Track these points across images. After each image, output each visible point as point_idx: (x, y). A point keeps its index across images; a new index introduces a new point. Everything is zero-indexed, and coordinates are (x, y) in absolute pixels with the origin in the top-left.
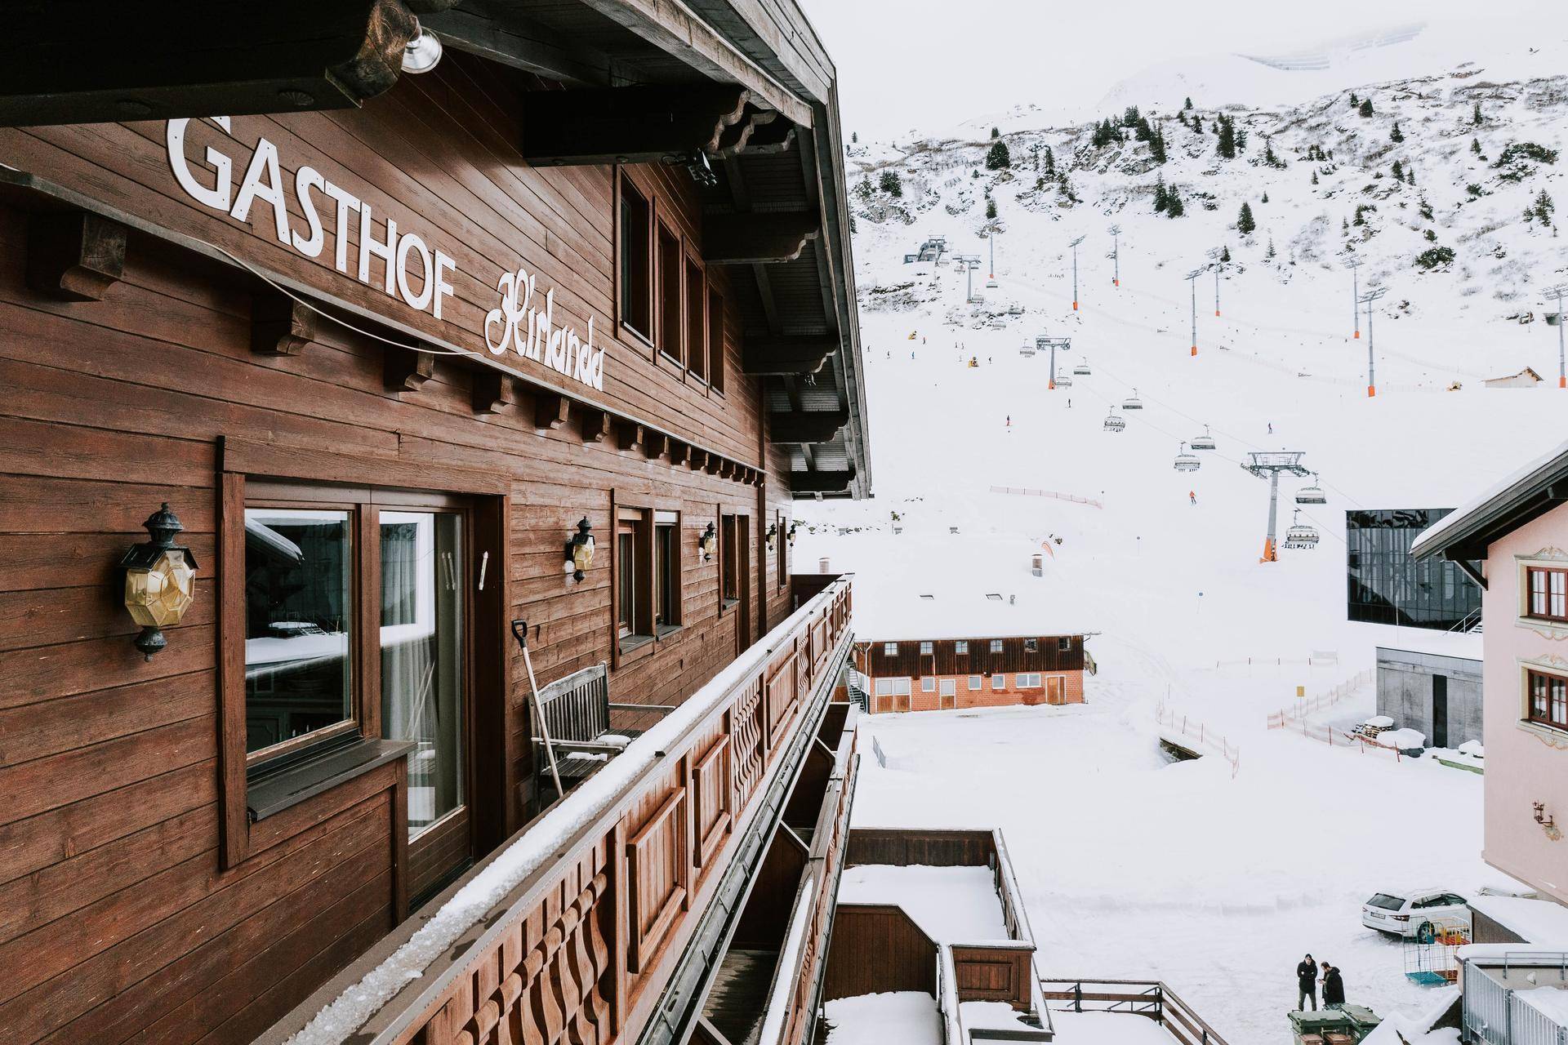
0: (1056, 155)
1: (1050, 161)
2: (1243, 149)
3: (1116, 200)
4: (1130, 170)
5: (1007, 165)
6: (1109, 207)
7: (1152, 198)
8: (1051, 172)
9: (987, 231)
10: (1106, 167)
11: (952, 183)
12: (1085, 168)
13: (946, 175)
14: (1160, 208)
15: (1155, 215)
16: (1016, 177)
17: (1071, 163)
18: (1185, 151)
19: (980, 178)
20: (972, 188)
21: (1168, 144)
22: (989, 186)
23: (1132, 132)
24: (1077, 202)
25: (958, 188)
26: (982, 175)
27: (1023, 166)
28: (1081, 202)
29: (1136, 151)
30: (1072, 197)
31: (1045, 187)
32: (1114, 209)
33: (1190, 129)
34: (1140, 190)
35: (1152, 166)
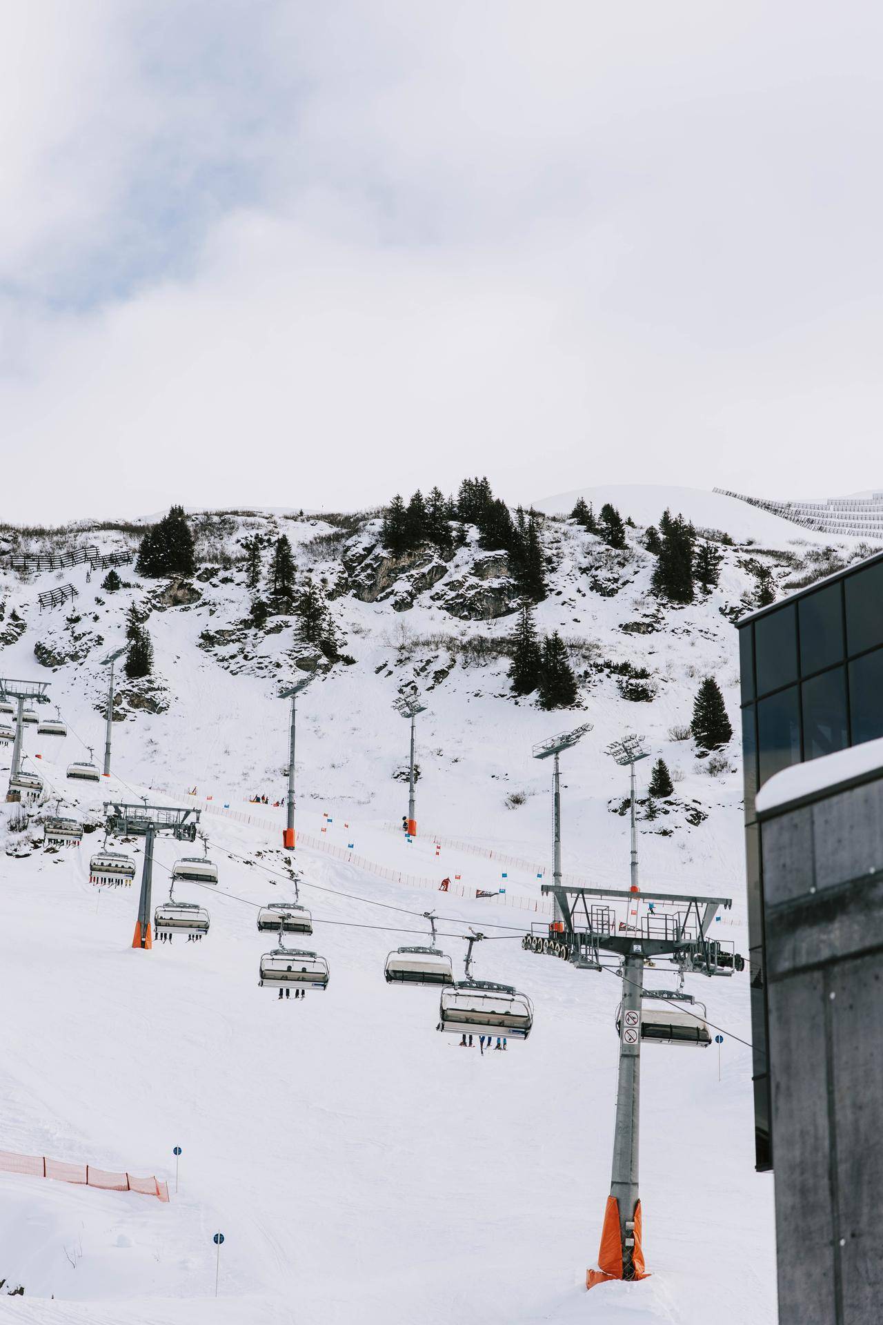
0: (300, 560)
1: (284, 567)
2: (710, 587)
3: (428, 662)
4: (461, 608)
5: (189, 570)
6: (410, 676)
7: (506, 663)
8: (286, 591)
9: (125, 704)
10: (413, 596)
11: (54, 599)
12: (366, 595)
13: (47, 581)
14: (521, 687)
15: (513, 700)
16: (206, 596)
17: (332, 580)
18: (584, 582)
19: (122, 591)
20: (99, 610)
21: (549, 561)
22: (140, 608)
23: (474, 533)
24: (341, 663)
25: (67, 610)
26: (127, 585)
27: (222, 574)
28: (349, 661)
29: (479, 569)
30: (329, 649)
31: (271, 622)
32: (422, 683)
33: (598, 538)
34: (481, 649)
35: (513, 605)
